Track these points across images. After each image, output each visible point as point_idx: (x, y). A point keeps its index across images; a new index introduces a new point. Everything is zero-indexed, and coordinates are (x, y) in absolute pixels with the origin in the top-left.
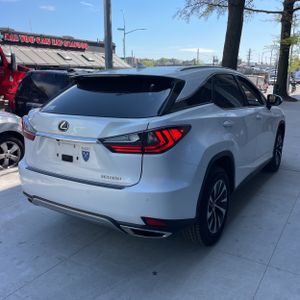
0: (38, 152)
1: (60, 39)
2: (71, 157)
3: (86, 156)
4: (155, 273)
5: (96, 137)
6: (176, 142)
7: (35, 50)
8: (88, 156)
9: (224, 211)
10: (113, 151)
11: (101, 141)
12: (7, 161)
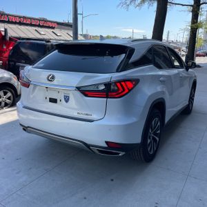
0: (31, 96)
1: (37, 19)
2: (56, 100)
3: (67, 99)
4: (112, 180)
5: (75, 86)
6: (130, 91)
7: (19, 27)
8: (68, 99)
9: (158, 139)
10: (86, 95)
11: (78, 88)
12: (3, 104)
